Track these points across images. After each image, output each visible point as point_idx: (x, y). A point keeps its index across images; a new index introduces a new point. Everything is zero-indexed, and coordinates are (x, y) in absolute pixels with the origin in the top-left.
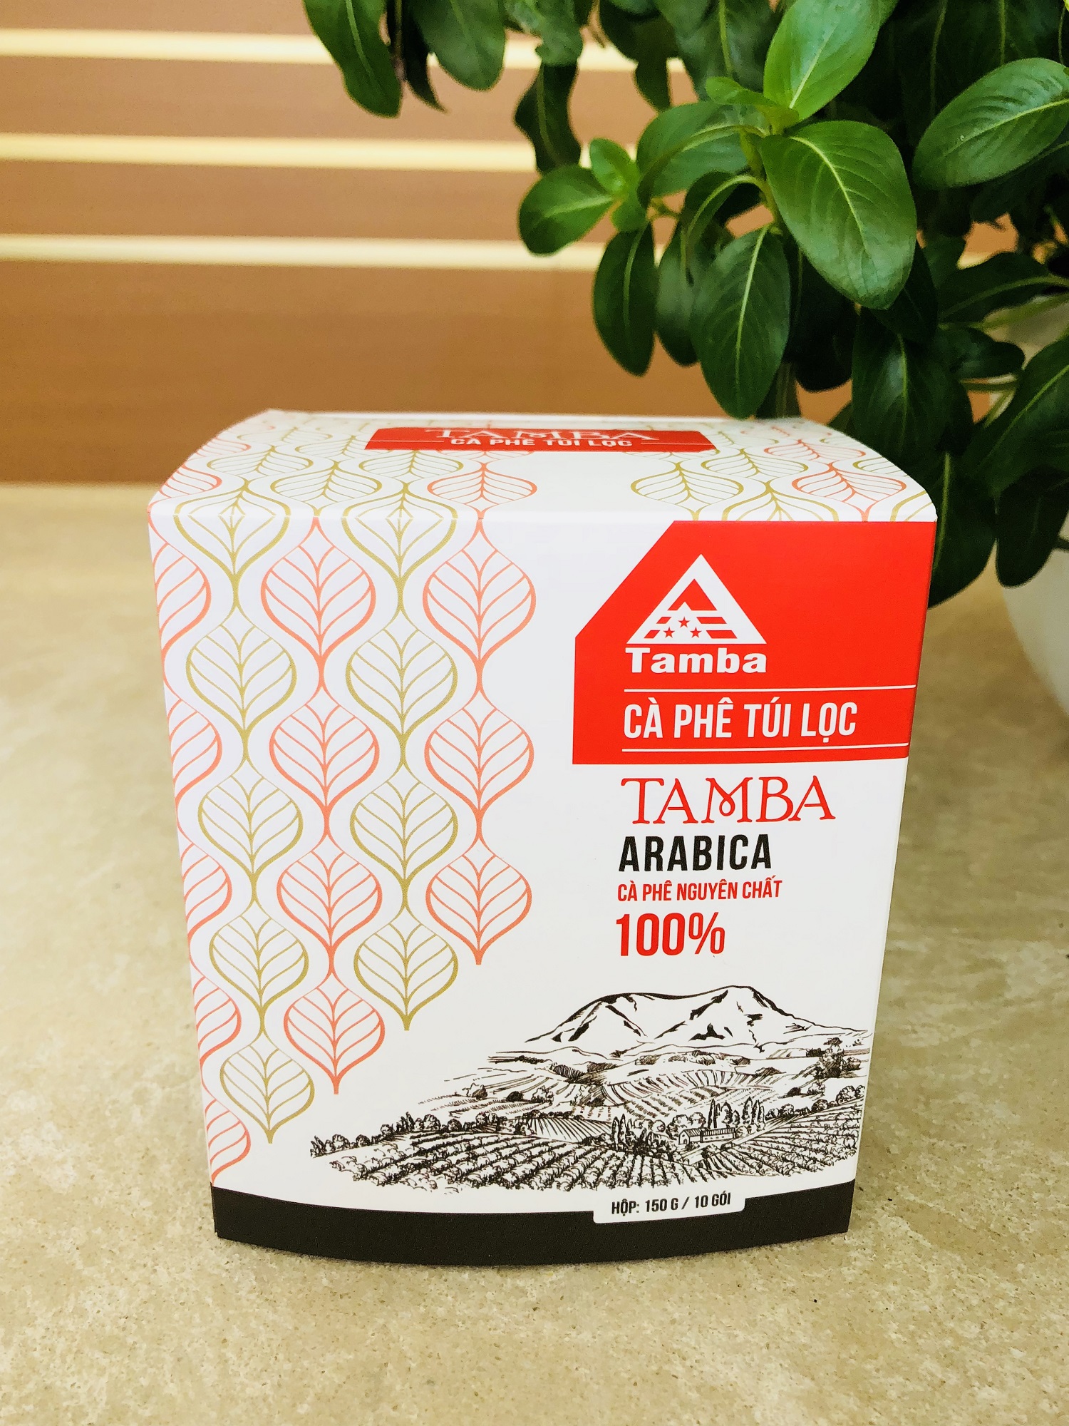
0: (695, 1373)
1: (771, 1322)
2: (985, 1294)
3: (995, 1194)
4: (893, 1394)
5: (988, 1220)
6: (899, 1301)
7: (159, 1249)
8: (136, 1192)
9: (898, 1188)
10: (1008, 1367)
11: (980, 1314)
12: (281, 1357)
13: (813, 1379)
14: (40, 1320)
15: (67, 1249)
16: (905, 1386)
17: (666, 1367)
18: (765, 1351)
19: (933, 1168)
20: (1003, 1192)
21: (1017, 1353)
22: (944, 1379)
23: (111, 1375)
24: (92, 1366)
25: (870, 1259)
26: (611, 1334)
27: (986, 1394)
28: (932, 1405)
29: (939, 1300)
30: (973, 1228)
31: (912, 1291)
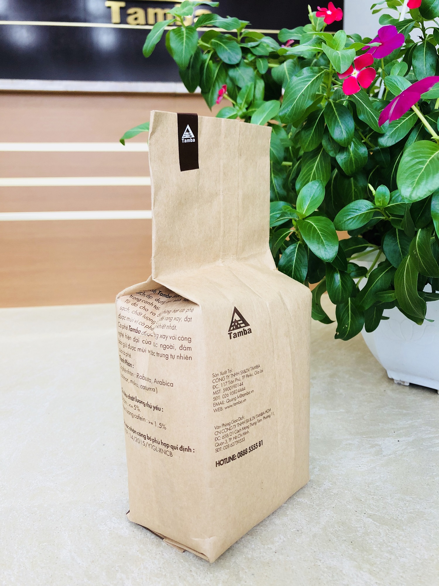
0: (324, 564)
1: (341, 549)
2: (396, 535)
5: (393, 516)
6: (374, 540)
9: (366, 510)
10: (407, 553)
13: (356, 562)
14: (135, 572)
15: (134, 552)
16: (381, 560)
20: (395, 508)
22: (390, 557)
25: (363, 530)
26: (299, 557)
27: (402, 560)
29: (384, 538)
30: (390, 519)
31: (377, 537)
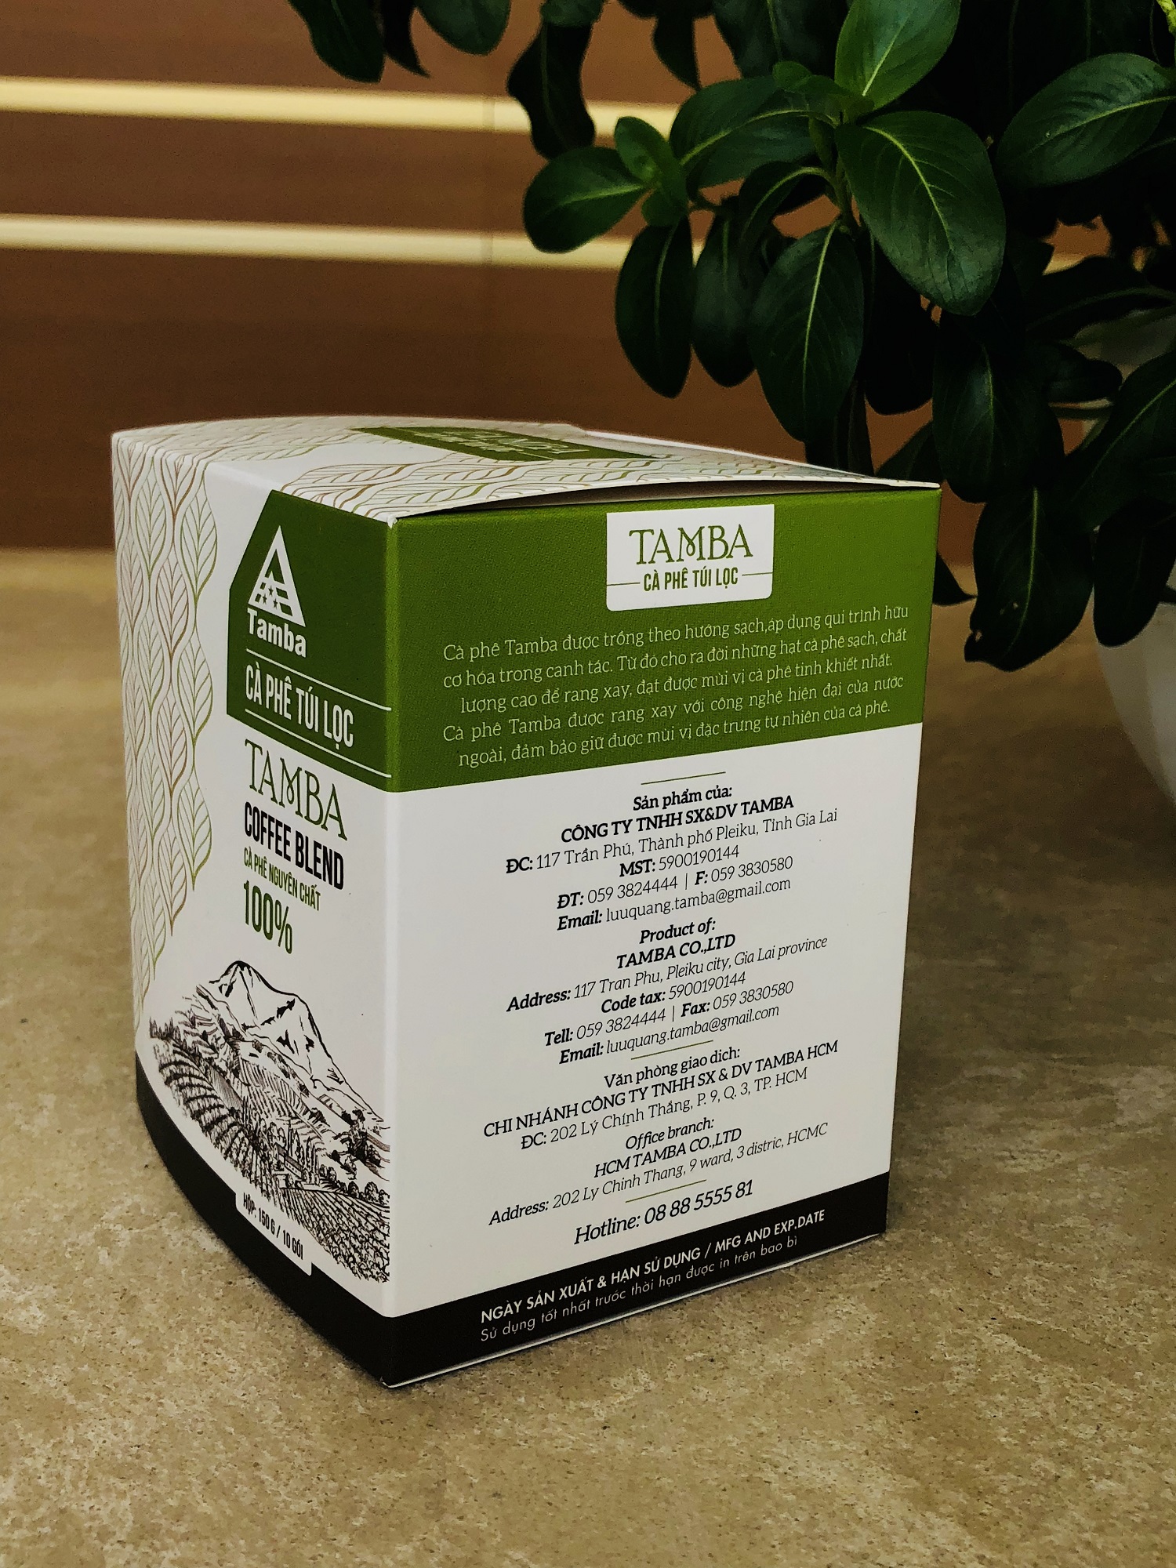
0: (789, 1478)
1: (868, 1432)
2: (1101, 1400)
3: (1111, 1311)
4: (1005, 1489)
5: (1103, 1334)
6: (1007, 1410)
7: (160, 1384)
8: (121, 1332)
9: (1003, 1308)
10: (1128, 1462)
11: (1096, 1417)
12: (322, 1477)
13: (917, 1479)
14: (37, 1451)
15: (53, 1385)
16: (1018, 1481)
17: (758, 1475)
18: (864, 1457)
19: (1041, 1288)
20: (1118, 1308)
21: (1136, 1450)
22: (1058, 1474)
23: (132, 1498)
24: (108, 1490)
25: (974, 1372)
26: (692, 1448)
27: (1103, 1485)
28: (1047, 1496)
29: (1051, 1407)
30: (1087, 1342)
31: (1022, 1400)
